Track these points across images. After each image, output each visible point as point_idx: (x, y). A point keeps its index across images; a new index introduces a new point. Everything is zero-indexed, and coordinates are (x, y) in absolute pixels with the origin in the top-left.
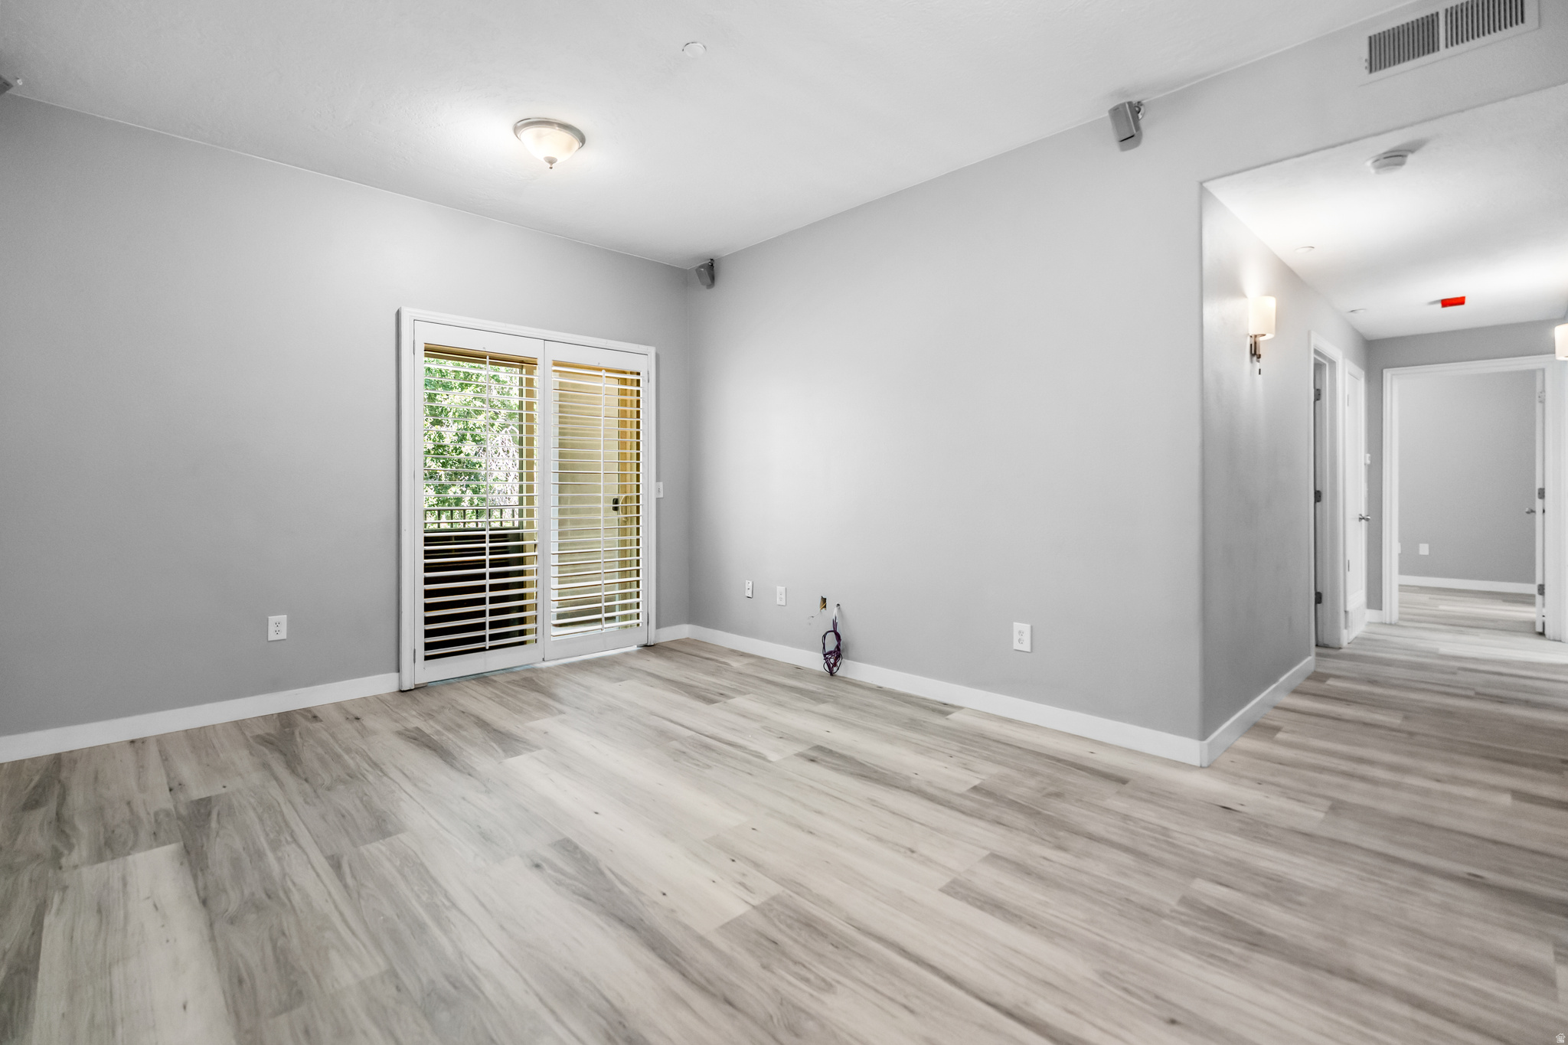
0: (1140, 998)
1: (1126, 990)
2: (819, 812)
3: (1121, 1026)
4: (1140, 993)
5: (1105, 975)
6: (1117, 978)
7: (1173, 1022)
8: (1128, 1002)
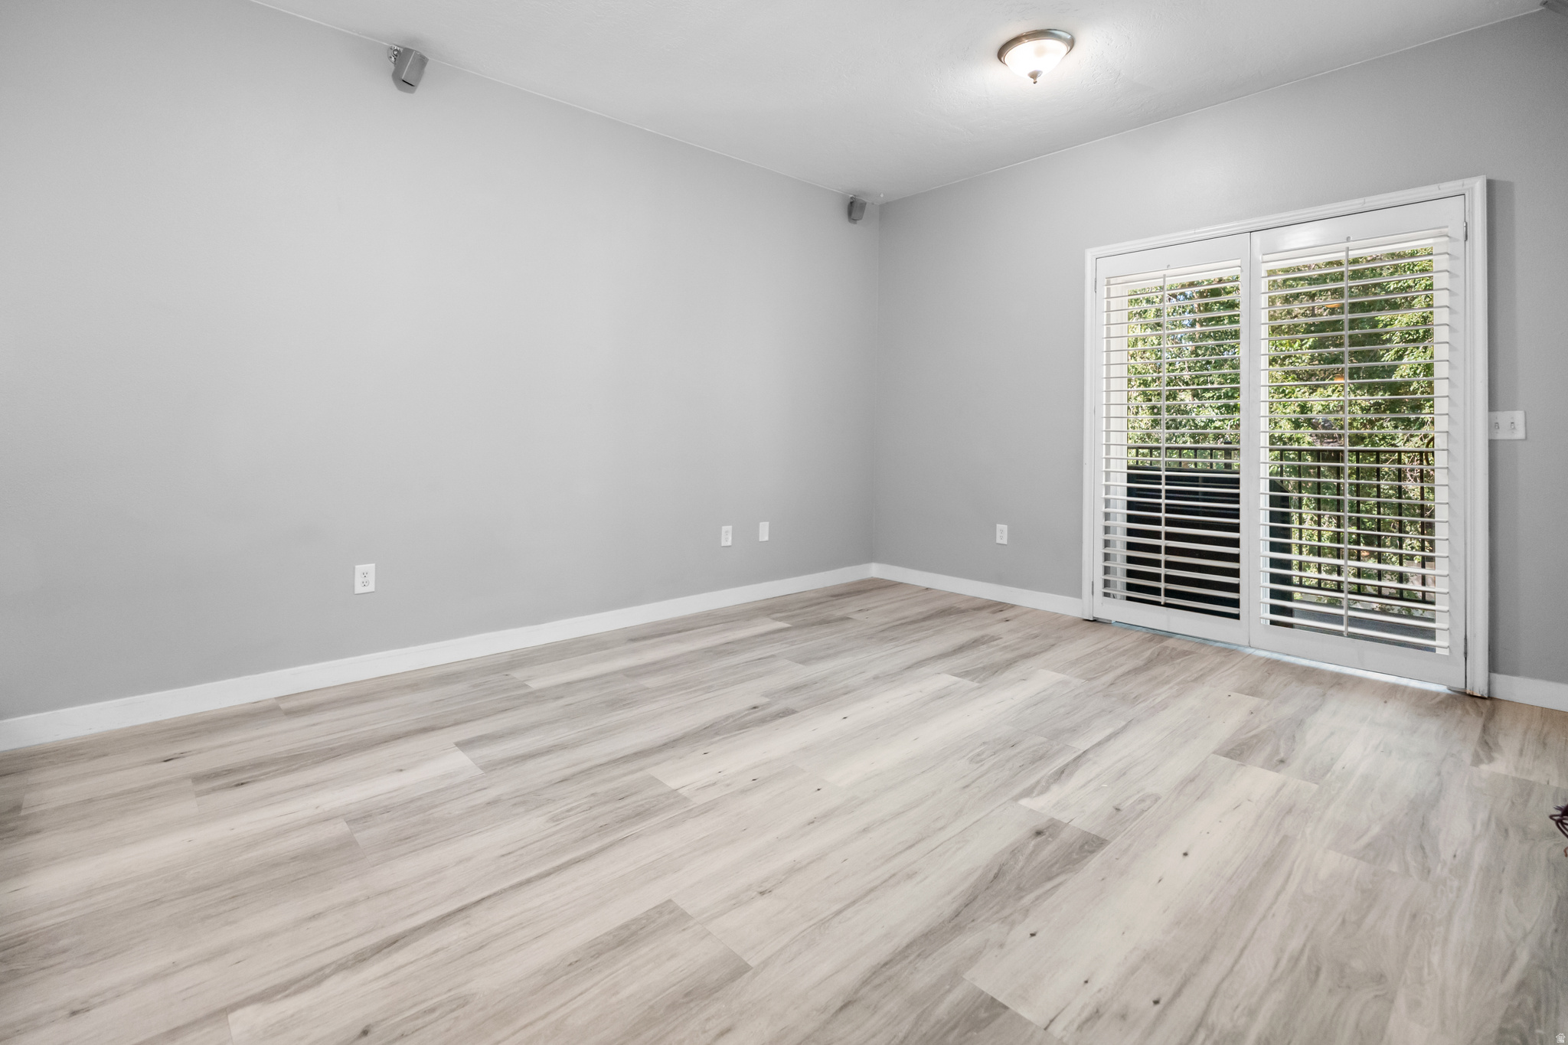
0: (416, 1017)
1: (432, 1010)
2: (865, 830)
3: (393, 984)
4: (420, 1022)
5: (464, 1001)
6: (453, 1011)
7: (365, 1033)
8: (415, 1005)
